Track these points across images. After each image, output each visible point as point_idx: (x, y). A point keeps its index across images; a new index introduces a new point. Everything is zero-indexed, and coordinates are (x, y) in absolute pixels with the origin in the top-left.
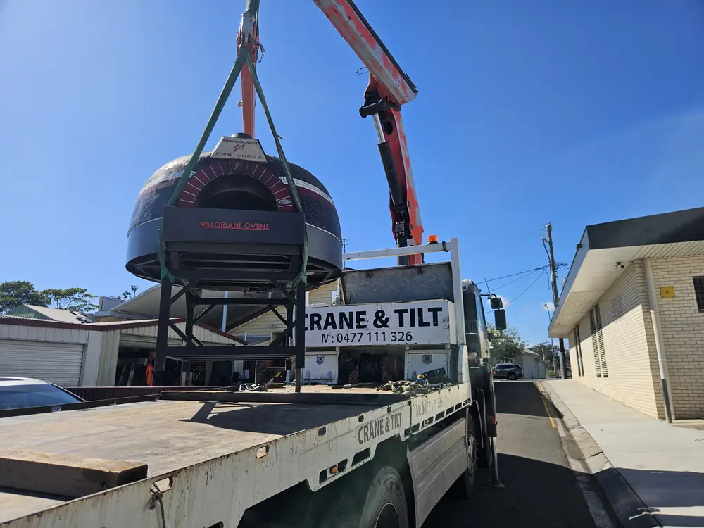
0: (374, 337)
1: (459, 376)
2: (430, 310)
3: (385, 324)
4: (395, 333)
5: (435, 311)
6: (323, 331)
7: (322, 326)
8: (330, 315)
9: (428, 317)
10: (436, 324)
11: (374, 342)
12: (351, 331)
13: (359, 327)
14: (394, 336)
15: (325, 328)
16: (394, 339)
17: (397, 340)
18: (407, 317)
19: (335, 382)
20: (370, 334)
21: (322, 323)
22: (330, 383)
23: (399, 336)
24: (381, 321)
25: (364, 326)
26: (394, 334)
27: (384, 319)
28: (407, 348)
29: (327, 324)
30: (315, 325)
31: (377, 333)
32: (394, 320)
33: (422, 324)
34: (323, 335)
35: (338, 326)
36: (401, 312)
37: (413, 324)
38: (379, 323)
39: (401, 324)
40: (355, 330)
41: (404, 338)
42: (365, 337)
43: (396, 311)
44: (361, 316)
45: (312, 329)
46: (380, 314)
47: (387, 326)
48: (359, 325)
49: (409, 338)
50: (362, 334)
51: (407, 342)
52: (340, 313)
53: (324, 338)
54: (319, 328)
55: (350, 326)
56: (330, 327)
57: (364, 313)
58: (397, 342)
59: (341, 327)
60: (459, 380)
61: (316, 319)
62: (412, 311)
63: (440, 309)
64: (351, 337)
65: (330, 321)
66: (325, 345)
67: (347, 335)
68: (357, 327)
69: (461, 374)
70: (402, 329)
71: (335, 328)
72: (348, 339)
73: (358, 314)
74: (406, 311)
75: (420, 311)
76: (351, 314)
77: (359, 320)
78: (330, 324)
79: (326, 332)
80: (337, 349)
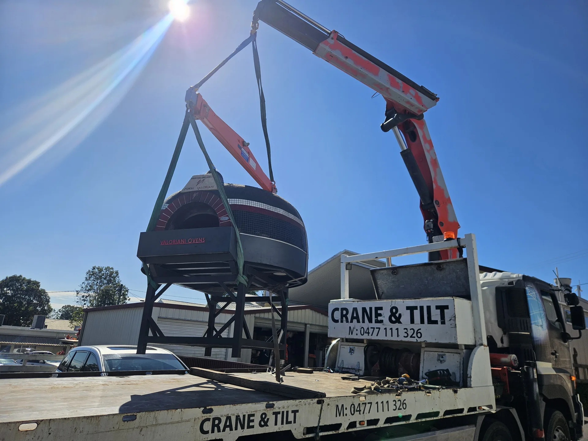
0: (389, 332)
1: (469, 379)
2: (437, 307)
3: (398, 320)
4: (407, 329)
5: (442, 308)
6: (350, 324)
7: (349, 320)
8: (355, 310)
9: (436, 315)
10: (443, 323)
11: (389, 338)
12: (371, 325)
13: (377, 321)
14: (406, 333)
15: (352, 322)
16: (406, 335)
17: (409, 336)
18: (417, 313)
19: (361, 373)
20: (386, 329)
21: (349, 316)
22: (358, 373)
23: (410, 333)
24: (395, 317)
25: (381, 321)
26: (406, 331)
27: (397, 315)
28: (423, 345)
29: (353, 318)
30: (344, 318)
31: (391, 329)
32: (406, 317)
33: (430, 322)
34: (350, 327)
35: (361, 320)
36: (411, 309)
37: (422, 322)
38: (393, 319)
39: (412, 321)
40: (374, 325)
41: (415, 335)
42: (382, 331)
43: (408, 308)
44: (379, 312)
45: (342, 322)
46: (394, 310)
47: (400, 323)
48: (377, 320)
49: (419, 335)
50: (379, 328)
51: (418, 339)
52: (363, 308)
53: (351, 331)
54: (347, 321)
55: (370, 321)
56: (355, 321)
57: (381, 308)
58: (409, 339)
59: (364, 321)
60: (468, 384)
61: (344, 313)
62: (422, 308)
63: (447, 307)
64: (371, 331)
65: (355, 315)
66: (351, 337)
67: (368, 329)
68: (376, 322)
69: (471, 377)
70: (412, 326)
71: (358, 321)
72: (369, 333)
73: (377, 309)
74: (416, 308)
75: (429, 308)
76: (371, 308)
77: (378, 315)
78: (355, 318)
79: (352, 325)
80: (365, 342)
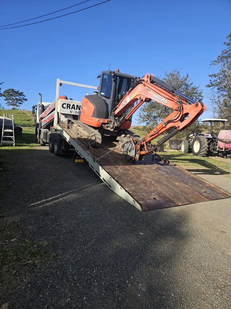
6: (71, 110)
7: (71, 108)
15: (72, 109)
21: (71, 107)
29: (72, 108)
30: (68, 107)
35: (76, 109)
45: (67, 108)
54: (70, 109)
56: (73, 109)
59: (77, 109)
61: (69, 105)
65: (73, 107)
66: (71, 114)
71: (75, 109)
78: (73, 108)
79: (72, 110)
